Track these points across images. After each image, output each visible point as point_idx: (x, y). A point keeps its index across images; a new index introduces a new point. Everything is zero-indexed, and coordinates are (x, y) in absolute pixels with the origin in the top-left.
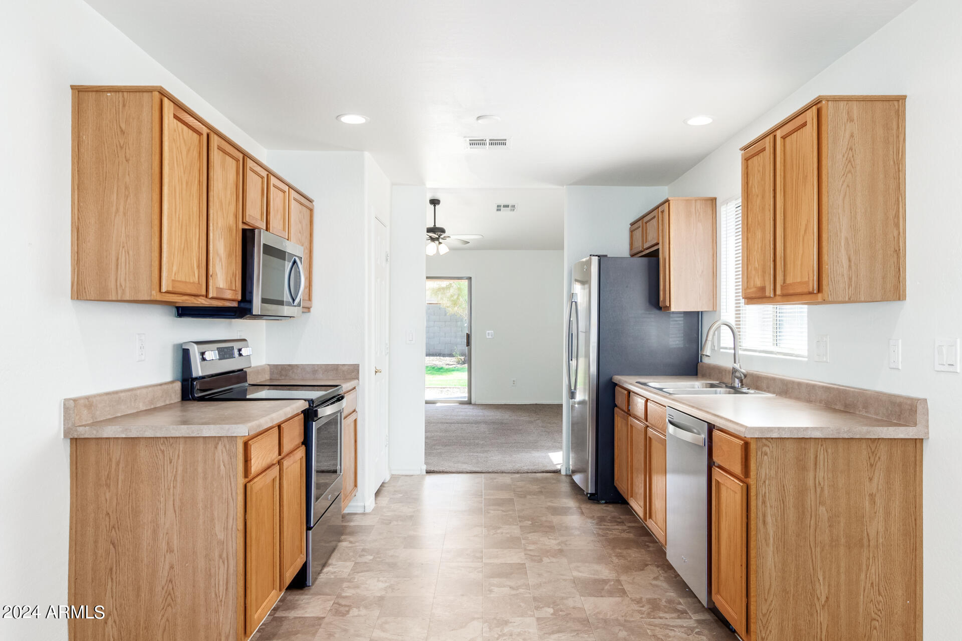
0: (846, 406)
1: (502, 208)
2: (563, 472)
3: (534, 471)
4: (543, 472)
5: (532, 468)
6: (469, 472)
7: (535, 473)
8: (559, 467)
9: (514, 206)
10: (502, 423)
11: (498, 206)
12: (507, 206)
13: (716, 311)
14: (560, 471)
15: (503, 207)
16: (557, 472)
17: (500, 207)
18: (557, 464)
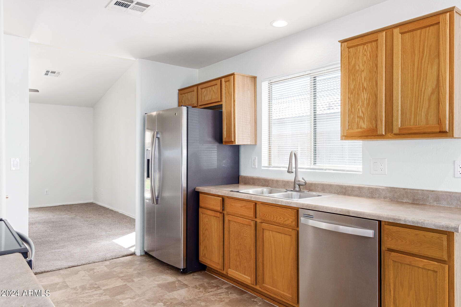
0: (414, 200)
1: (49, 73)
2: (138, 253)
3: (117, 257)
4: (124, 256)
5: (113, 254)
6: (67, 267)
7: (118, 258)
8: (132, 250)
9: (59, 73)
10: (53, 222)
11: (48, 72)
12: (54, 72)
13: (256, 145)
14: (135, 253)
15: (51, 73)
16: (133, 254)
17: (49, 72)
18: (129, 248)
